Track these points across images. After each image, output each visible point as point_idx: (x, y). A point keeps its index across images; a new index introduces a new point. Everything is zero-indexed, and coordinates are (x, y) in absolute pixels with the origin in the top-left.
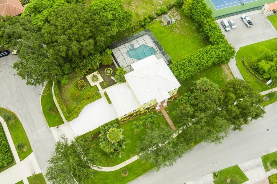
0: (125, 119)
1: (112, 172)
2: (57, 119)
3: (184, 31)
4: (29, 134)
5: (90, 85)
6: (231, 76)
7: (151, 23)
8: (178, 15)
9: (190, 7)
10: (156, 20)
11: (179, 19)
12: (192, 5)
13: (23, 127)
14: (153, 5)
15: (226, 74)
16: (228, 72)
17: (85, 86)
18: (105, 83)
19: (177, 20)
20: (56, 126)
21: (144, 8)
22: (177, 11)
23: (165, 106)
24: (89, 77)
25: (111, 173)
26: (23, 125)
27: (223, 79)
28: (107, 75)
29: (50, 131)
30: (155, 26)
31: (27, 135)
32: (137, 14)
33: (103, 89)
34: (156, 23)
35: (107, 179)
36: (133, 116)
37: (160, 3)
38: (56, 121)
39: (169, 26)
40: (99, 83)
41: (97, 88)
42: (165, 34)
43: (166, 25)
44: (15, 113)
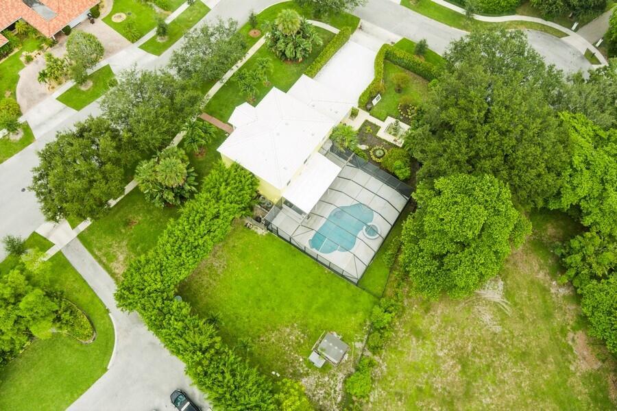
3: (273, 344)
4: (425, 19)
5: (392, 116)
8: (310, 394)
11: (304, 382)
13: (442, 23)
14: (400, 396)
17: (400, 111)
18: (369, 130)
20: (397, 43)
28: (377, 147)
29: (400, 35)
39: (317, 343)
40: (380, 127)
41: (379, 119)
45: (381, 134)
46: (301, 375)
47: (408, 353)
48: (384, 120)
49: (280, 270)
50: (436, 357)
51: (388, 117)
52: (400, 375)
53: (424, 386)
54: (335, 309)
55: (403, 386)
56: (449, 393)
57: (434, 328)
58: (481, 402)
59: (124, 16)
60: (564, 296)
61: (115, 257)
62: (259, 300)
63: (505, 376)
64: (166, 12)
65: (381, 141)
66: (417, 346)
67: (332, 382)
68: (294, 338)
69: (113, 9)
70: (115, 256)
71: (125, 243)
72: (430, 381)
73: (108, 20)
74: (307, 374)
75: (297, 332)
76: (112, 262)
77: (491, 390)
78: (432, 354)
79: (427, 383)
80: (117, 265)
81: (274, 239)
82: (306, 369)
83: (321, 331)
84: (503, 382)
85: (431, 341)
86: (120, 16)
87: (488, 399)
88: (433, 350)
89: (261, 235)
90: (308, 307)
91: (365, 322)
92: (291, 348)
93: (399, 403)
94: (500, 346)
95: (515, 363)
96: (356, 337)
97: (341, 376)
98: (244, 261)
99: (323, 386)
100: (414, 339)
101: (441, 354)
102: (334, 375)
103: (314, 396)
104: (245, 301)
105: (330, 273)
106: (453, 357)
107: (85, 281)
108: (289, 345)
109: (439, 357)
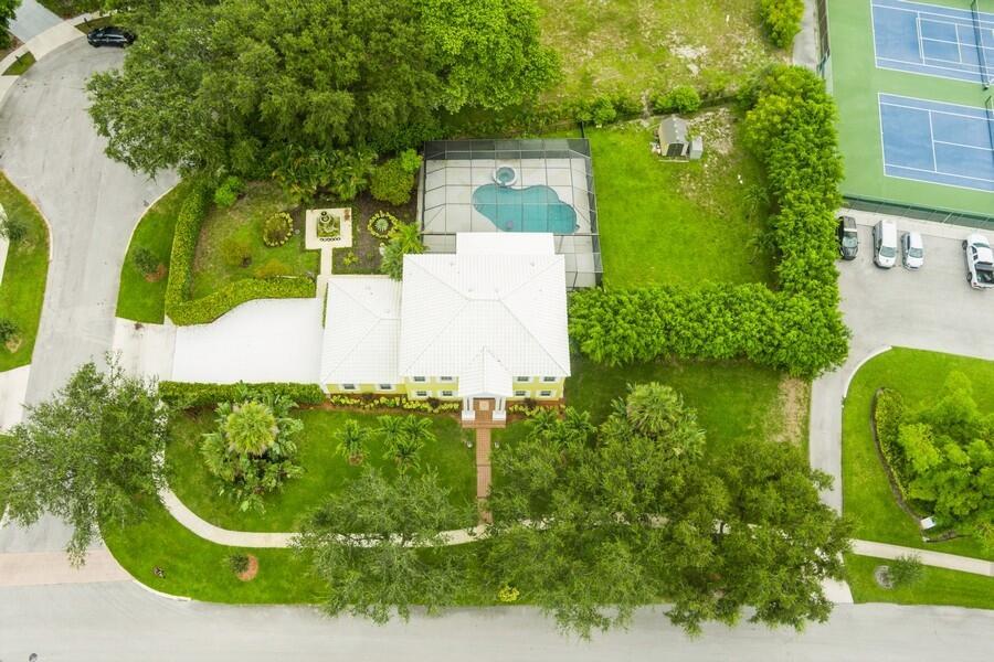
0: (343, 401)
1: (213, 544)
2: (149, 302)
3: (715, 200)
4: (49, 306)
5: (303, 244)
6: (798, 431)
7: (615, 127)
8: (729, 139)
9: (774, 125)
10: (639, 124)
11: (724, 152)
12: (783, 121)
13: (46, 278)
14: (661, 68)
15: (779, 416)
16: (793, 411)
17: (286, 239)
18: (351, 258)
19: (714, 152)
20: (135, 320)
21: (623, 66)
22: (736, 121)
23: (499, 422)
24: (312, 217)
25: (207, 546)
26: (49, 272)
27: (760, 430)
28: (373, 233)
29: (111, 327)
30: (624, 142)
31: (45, 306)
32: (587, 80)
33: (335, 272)
34: (634, 134)
35: (185, 558)
36: (377, 402)
37: (690, 71)
38: (143, 306)
39: (676, 161)
40: (334, 249)
41: (319, 259)
42: (643, 185)
43: (665, 154)
44: (49, 226)
45: (346, 239)
46: (720, 157)
47: (614, 80)
48: (319, 251)
50: (597, 56)
51: (307, 248)
52: (642, 76)
53: (634, 54)
54: (628, 165)
55: (649, 70)
56: (622, 32)
62: (685, 242)
65: (358, 236)
66: (600, 75)
67: (701, 127)
68: (692, 184)
72: (625, 51)
75: (683, 184)
78: (597, 61)
79: (629, 53)
80: (792, 436)
82: (711, 156)
85: (585, 67)
88: (592, 61)
90: (648, 190)
91: (615, 131)
92: (704, 181)
93: (667, 65)
96: (639, 130)
99: (712, 133)
100: (595, 82)
101: (591, 54)
103: (728, 135)
104: (700, 256)
106: (586, 42)
108: (703, 184)
109: (594, 54)
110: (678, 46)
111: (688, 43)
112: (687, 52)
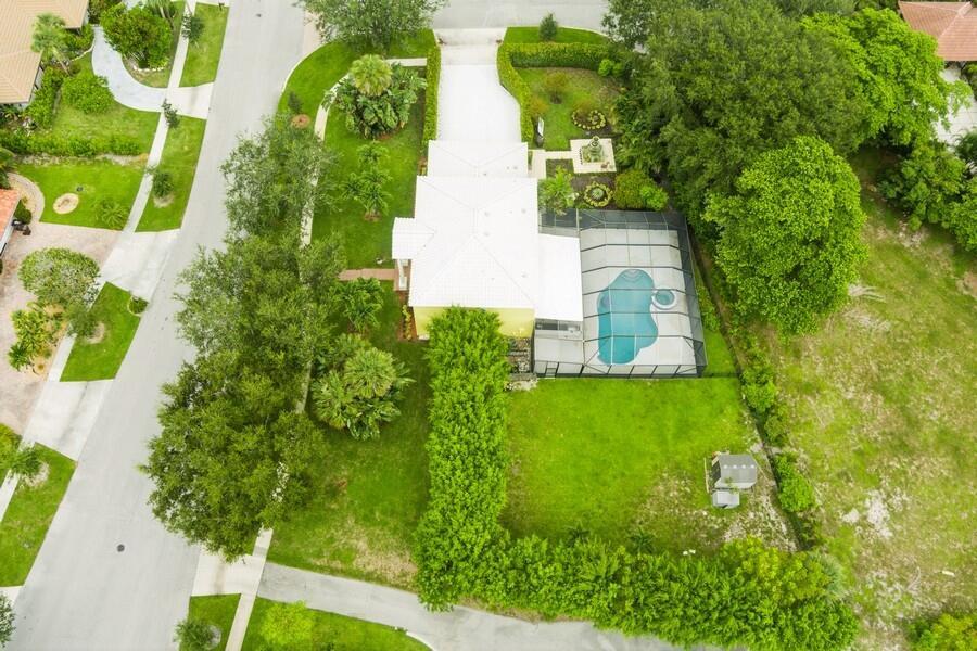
3: (656, 517)
5: (576, 138)
7: (746, 414)
10: (755, 440)
14: (844, 476)
15: (387, 549)
16: (393, 566)
17: (580, 125)
18: (565, 174)
23: (397, 285)
24: (605, 144)
28: (589, 188)
30: (727, 423)
32: (811, 389)
34: (739, 434)
37: (847, 511)
39: (707, 478)
40: (572, 160)
41: (561, 150)
43: (712, 464)
45: (580, 168)
46: (720, 532)
47: (816, 419)
48: (569, 149)
49: (593, 418)
51: (572, 141)
52: (827, 450)
53: (861, 446)
54: (694, 423)
55: (839, 461)
56: (892, 434)
57: (820, 370)
58: (931, 421)
59: (74, 198)
60: (922, 244)
61: (353, 551)
62: (597, 475)
63: (933, 373)
64: (137, 158)
65: (586, 177)
66: (819, 404)
67: (762, 515)
68: (676, 493)
69: (45, 195)
70: (350, 549)
71: (351, 522)
72: (862, 436)
73: (49, 216)
74: (726, 526)
75: (674, 482)
76: (353, 560)
77: (931, 401)
78: (841, 402)
79: (861, 440)
80: (365, 560)
81: (552, 385)
82: (719, 520)
83: (699, 462)
84: (935, 383)
85: (828, 388)
86: (68, 200)
87: (935, 413)
88: (839, 396)
89: (532, 389)
90: (663, 442)
91: (741, 415)
92: (682, 508)
93: (850, 484)
94: (903, 343)
95: (932, 353)
96: (746, 440)
97: (765, 500)
98: (537, 437)
99: (754, 526)
100: (809, 399)
101: (850, 396)
102: (757, 504)
104: (580, 489)
105: (654, 383)
106: (865, 391)
107: (332, 614)
108: (677, 505)
109: (851, 400)
110: (884, 501)
111: (893, 513)
112: (877, 512)
